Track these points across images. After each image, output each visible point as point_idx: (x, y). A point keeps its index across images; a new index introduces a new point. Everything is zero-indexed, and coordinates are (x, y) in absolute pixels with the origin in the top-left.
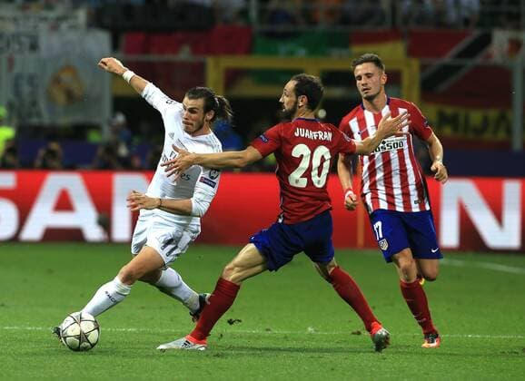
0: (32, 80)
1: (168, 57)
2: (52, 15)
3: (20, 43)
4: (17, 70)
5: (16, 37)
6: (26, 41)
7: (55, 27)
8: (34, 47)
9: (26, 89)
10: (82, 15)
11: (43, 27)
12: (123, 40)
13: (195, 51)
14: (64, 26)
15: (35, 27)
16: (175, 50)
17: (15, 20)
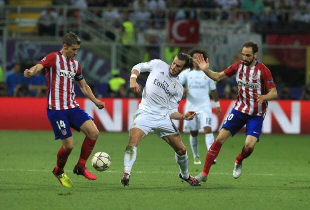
0: (224, 57)
1: (289, 46)
2: (234, 26)
3: (219, 40)
4: (218, 52)
5: (217, 37)
6: (222, 39)
7: (235, 32)
8: (225, 42)
9: (222, 61)
10: (248, 27)
11: (230, 32)
12: (268, 38)
13: (302, 43)
14: (240, 32)
15: (226, 32)
16: (292, 43)
17: (217, 29)
